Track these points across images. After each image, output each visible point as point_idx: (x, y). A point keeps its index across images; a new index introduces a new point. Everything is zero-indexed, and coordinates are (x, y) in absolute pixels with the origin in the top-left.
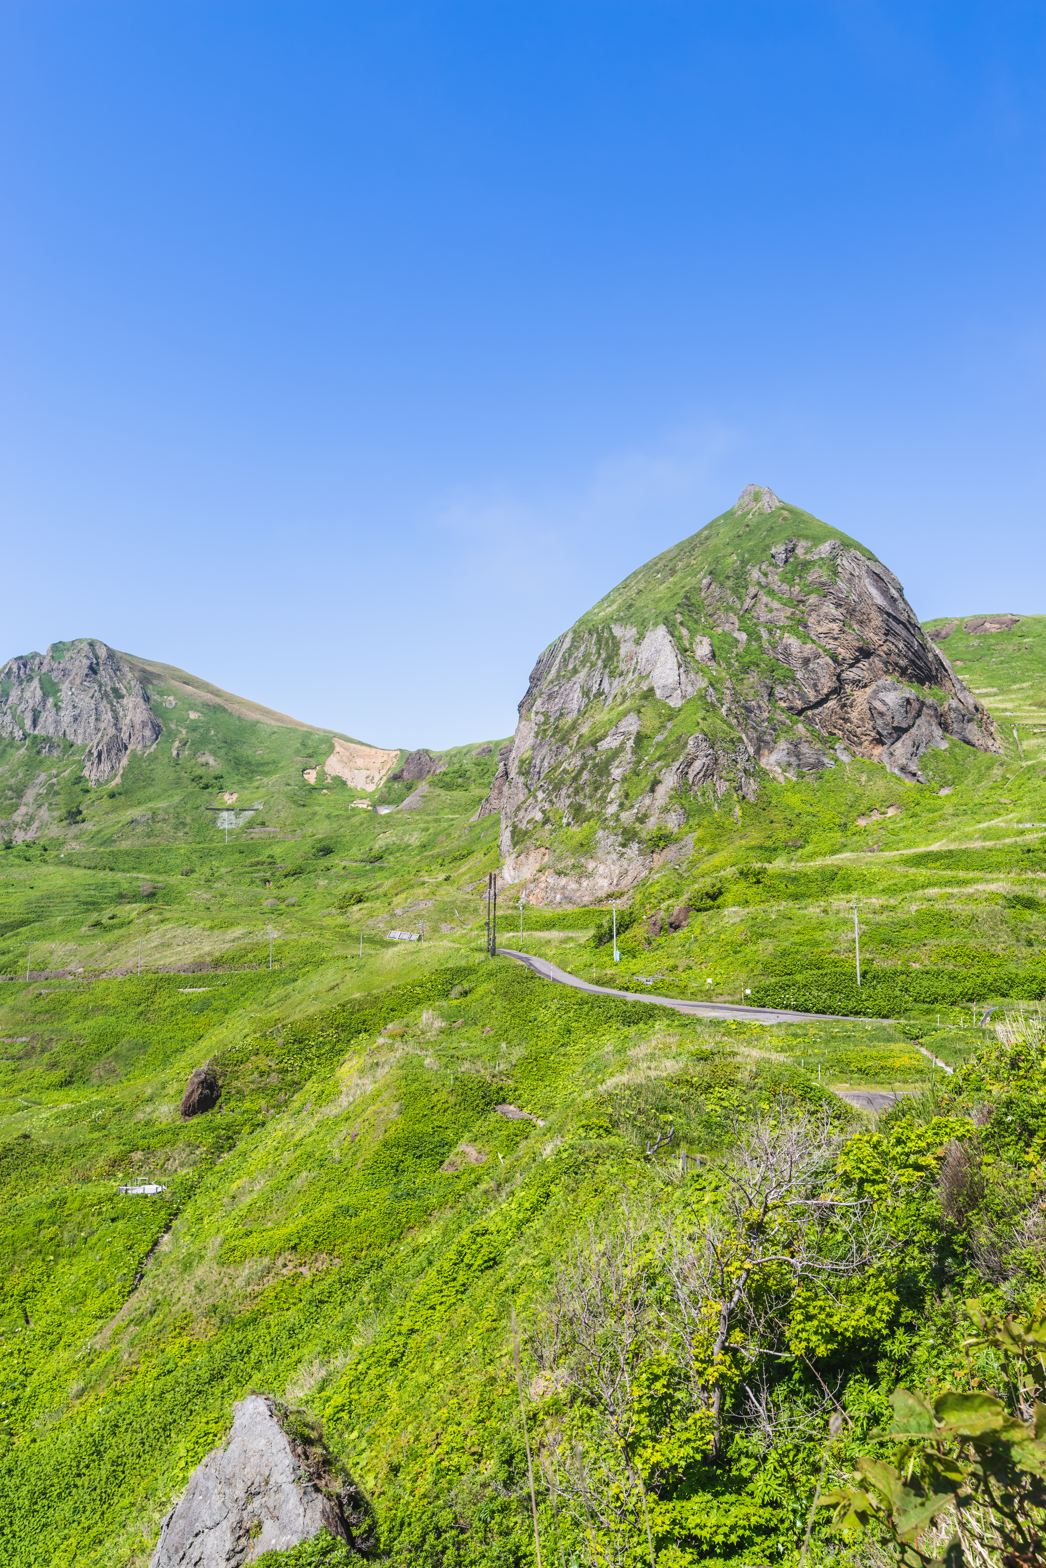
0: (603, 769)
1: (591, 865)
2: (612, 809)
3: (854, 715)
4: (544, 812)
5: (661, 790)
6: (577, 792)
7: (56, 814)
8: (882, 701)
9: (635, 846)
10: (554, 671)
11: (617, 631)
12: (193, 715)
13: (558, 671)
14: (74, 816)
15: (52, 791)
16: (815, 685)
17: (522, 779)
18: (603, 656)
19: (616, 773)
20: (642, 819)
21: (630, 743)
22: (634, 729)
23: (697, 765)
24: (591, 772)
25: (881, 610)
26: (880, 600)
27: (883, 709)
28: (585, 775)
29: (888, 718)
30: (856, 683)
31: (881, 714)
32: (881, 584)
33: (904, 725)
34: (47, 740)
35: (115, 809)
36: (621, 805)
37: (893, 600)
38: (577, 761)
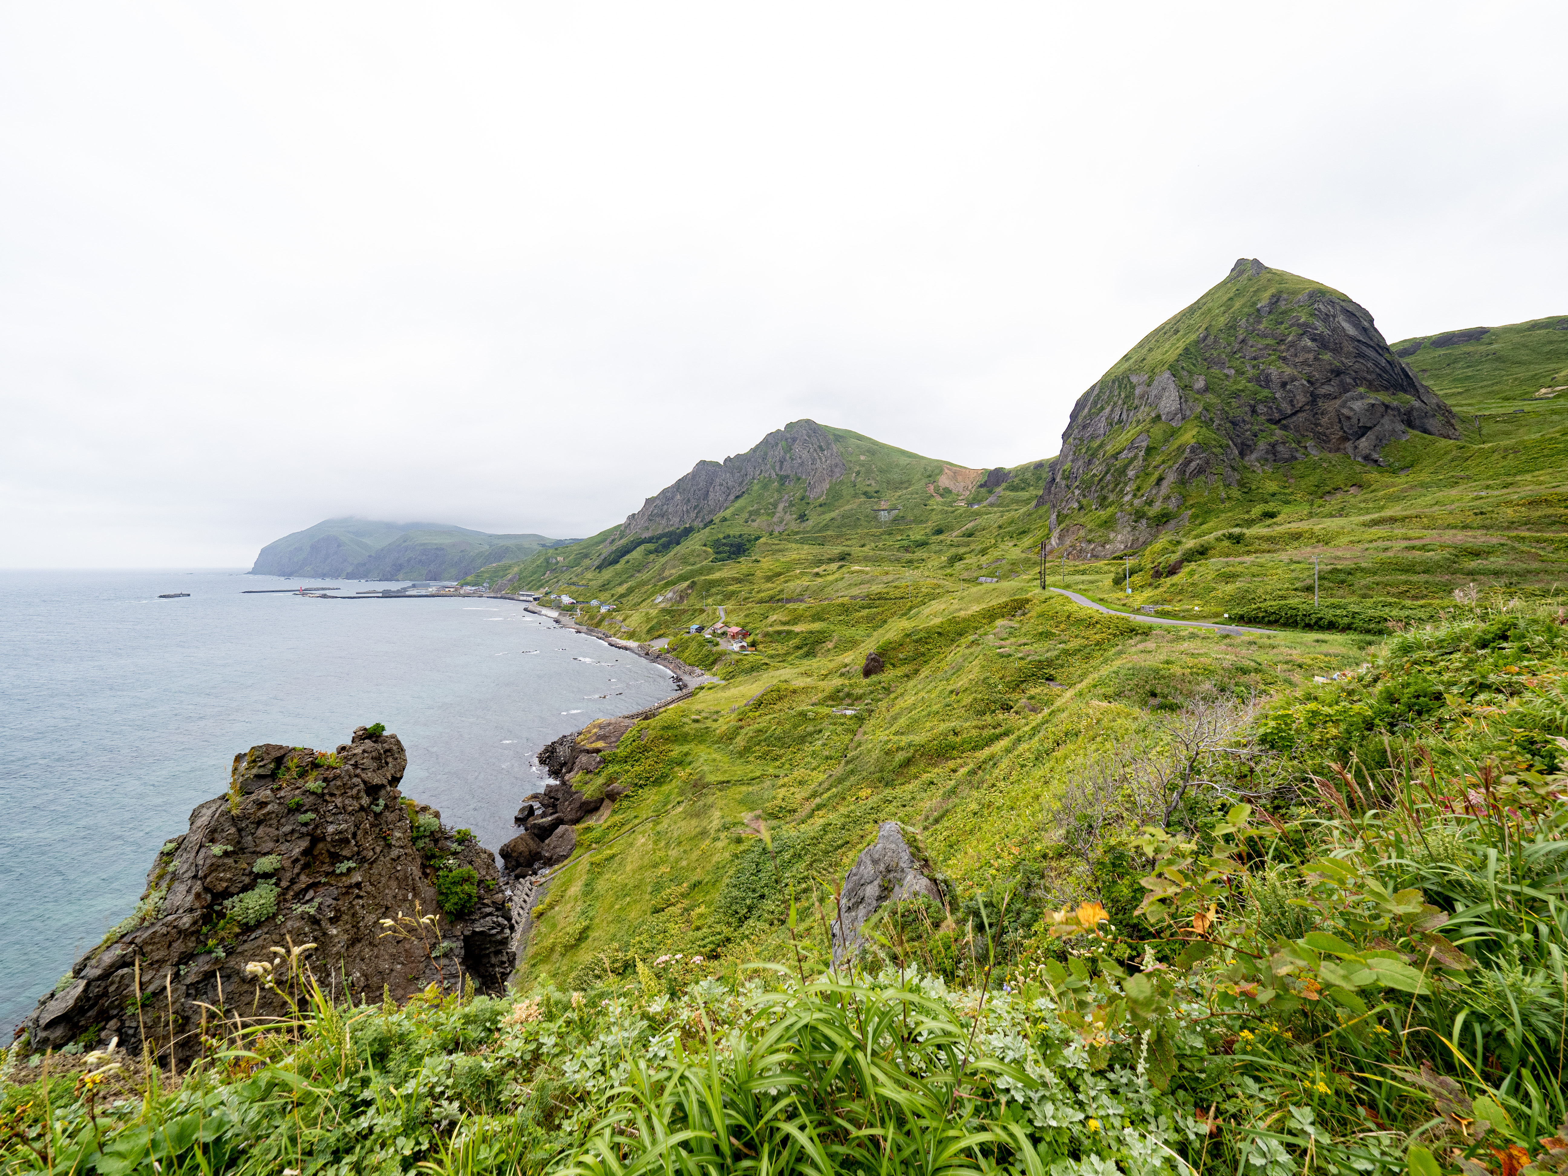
0: (1123, 471)
1: (1112, 536)
2: (1127, 498)
3: (1324, 420)
4: (1079, 502)
5: (1165, 484)
6: (1102, 489)
7: (794, 516)
8: (1351, 409)
9: (1144, 521)
10: (1086, 410)
11: (1134, 379)
12: (862, 458)
13: (1090, 410)
14: (802, 517)
15: (791, 505)
16: (1291, 401)
17: (1064, 483)
18: (1123, 396)
19: (1131, 473)
20: (1150, 503)
21: (1142, 453)
22: (1144, 444)
23: (1193, 465)
24: (1112, 475)
25: (1353, 339)
26: (1351, 330)
27: (1351, 414)
28: (1109, 477)
29: (1355, 421)
30: (1327, 396)
31: (1349, 418)
32: (1354, 319)
33: (1368, 425)
34: (787, 477)
35: (824, 513)
36: (1135, 495)
37: (1365, 329)
38: (1102, 468)
